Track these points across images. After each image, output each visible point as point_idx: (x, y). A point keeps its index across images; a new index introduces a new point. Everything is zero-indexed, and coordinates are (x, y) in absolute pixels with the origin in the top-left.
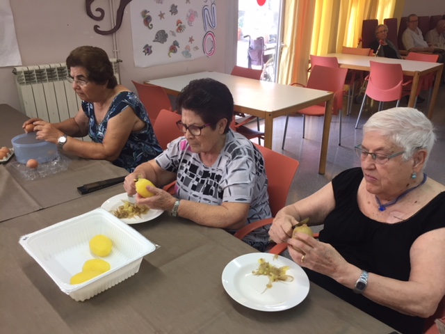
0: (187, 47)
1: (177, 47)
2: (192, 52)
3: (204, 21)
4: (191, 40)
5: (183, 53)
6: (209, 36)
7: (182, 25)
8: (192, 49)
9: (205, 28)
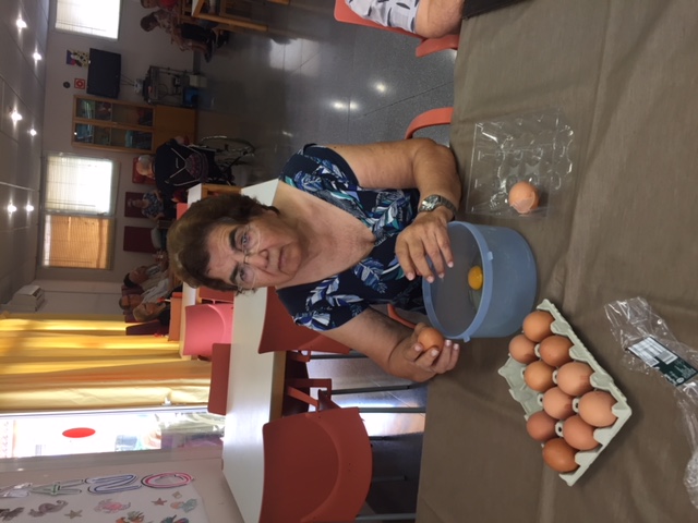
0: (175, 506)
1: (175, 520)
2: (185, 499)
3: (121, 490)
4: (160, 502)
5: (187, 511)
6: (152, 482)
7: (127, 516)
8: (178, 501)
9: (136, 488)
